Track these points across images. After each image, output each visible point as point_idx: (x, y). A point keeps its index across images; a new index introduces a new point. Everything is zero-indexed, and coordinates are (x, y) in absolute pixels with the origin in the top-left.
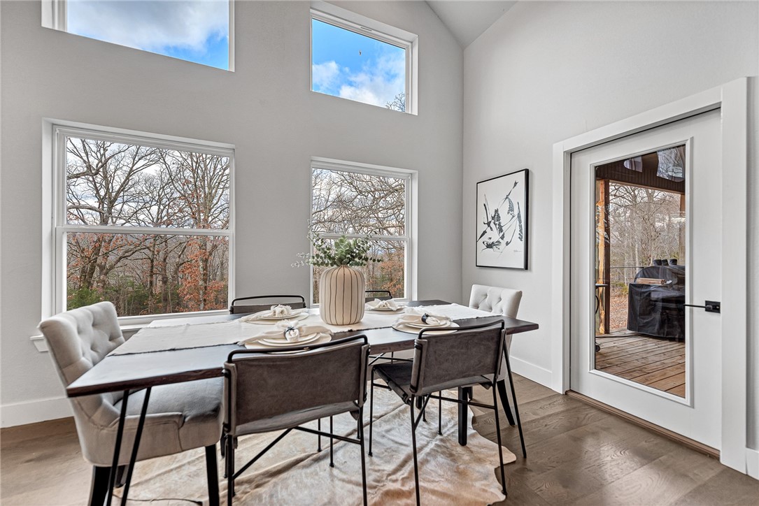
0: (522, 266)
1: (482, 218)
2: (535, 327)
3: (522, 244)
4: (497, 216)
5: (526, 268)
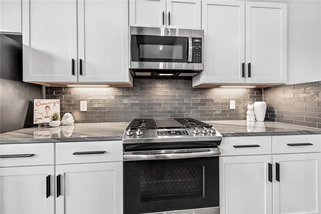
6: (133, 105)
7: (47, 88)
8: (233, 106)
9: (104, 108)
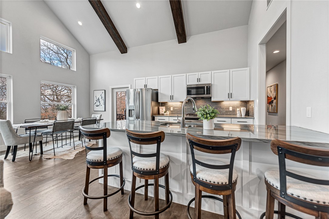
0: (104, 110)
1: (95, 99)
2: (103, 119)
3: (104, 106)
4: (99, 99)
5: (105, 111)
6: (188, 108)
7: (161, 103)
8: (231, 109)
9: (178, 110)
